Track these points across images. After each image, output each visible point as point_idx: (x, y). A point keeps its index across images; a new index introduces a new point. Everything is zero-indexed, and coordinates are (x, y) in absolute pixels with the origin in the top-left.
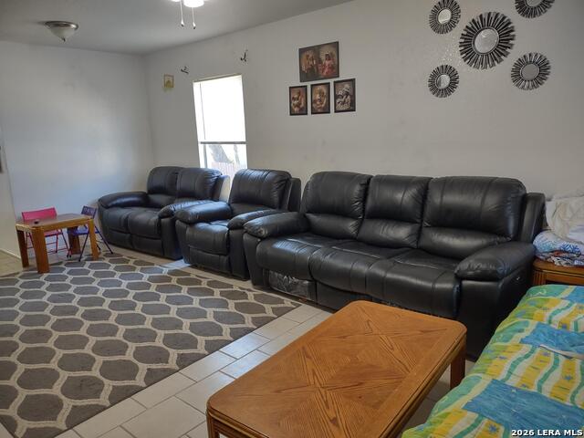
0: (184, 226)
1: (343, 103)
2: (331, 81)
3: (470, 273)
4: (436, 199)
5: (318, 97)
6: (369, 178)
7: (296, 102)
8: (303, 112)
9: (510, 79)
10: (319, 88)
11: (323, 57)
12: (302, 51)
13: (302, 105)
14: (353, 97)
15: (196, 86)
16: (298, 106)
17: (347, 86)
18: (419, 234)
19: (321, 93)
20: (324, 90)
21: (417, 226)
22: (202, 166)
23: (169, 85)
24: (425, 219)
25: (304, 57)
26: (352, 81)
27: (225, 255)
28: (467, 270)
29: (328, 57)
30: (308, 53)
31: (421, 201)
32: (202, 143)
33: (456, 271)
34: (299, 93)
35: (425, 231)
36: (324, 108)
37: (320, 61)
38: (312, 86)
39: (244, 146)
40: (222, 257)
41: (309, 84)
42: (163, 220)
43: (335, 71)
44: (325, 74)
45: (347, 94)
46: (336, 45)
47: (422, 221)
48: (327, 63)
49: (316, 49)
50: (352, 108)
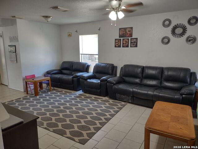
0: (83, 80)
1: (133, 45)
2: (130, 38)
3: (185, 93)
4: (166, 73)
5: (125, 42)
6: (144, 67)
7: (117, 43)
8: (120, 46)
9: (185, 41)
10: (125, 40)
11: (127, 31)
12: (120, 29)
13: (119, 45)
14: (137, 43)
15: (80, 37)
16: (118, 44)
17: (135, 40)
18: (161, 83)
19: (126, 41)
20: (127, 41)
21: (160, 81)
22: (81, 61)
23: (70, 35)
24: (162, 78)
25: (121, 30)
26: (137, 39)
27: (99, 89)
28: (184, 92)
29: (129, 31)
30: (122, 30)
31: (161, 73)
32: (81, 54)
33: (181, 93)
34: (118, 41)
35: (163, 82)
36: (127, 46)
37: (126, 32)
38: (123, 39)
39: (98, 56)
40: (97, 90)
41: (122, 39)
42: (74, 79)
43: (131, 35)
44: (128, 36)
45: (135, 42)
46: (132, 28)
47: (161, 79)
48: (129, 33)
49: (125, 29)
50: (136, 46)
